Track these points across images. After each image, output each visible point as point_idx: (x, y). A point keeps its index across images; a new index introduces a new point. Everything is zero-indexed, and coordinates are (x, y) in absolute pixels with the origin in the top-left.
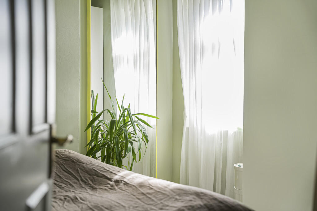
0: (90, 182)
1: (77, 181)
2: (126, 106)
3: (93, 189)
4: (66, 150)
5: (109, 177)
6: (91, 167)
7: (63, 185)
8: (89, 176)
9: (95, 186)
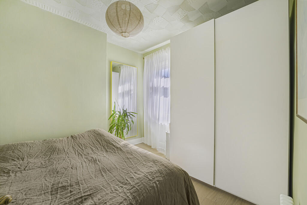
0: (106, 147)
1: (100, 146)
2: (125, 110)
3: (107, 151)
4: (99, 129)
5: (114, 145)
6: (108, 138)
7: (94, 148)
8: (106, 143)
9: (108, 150)
